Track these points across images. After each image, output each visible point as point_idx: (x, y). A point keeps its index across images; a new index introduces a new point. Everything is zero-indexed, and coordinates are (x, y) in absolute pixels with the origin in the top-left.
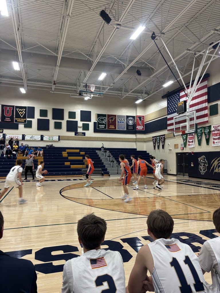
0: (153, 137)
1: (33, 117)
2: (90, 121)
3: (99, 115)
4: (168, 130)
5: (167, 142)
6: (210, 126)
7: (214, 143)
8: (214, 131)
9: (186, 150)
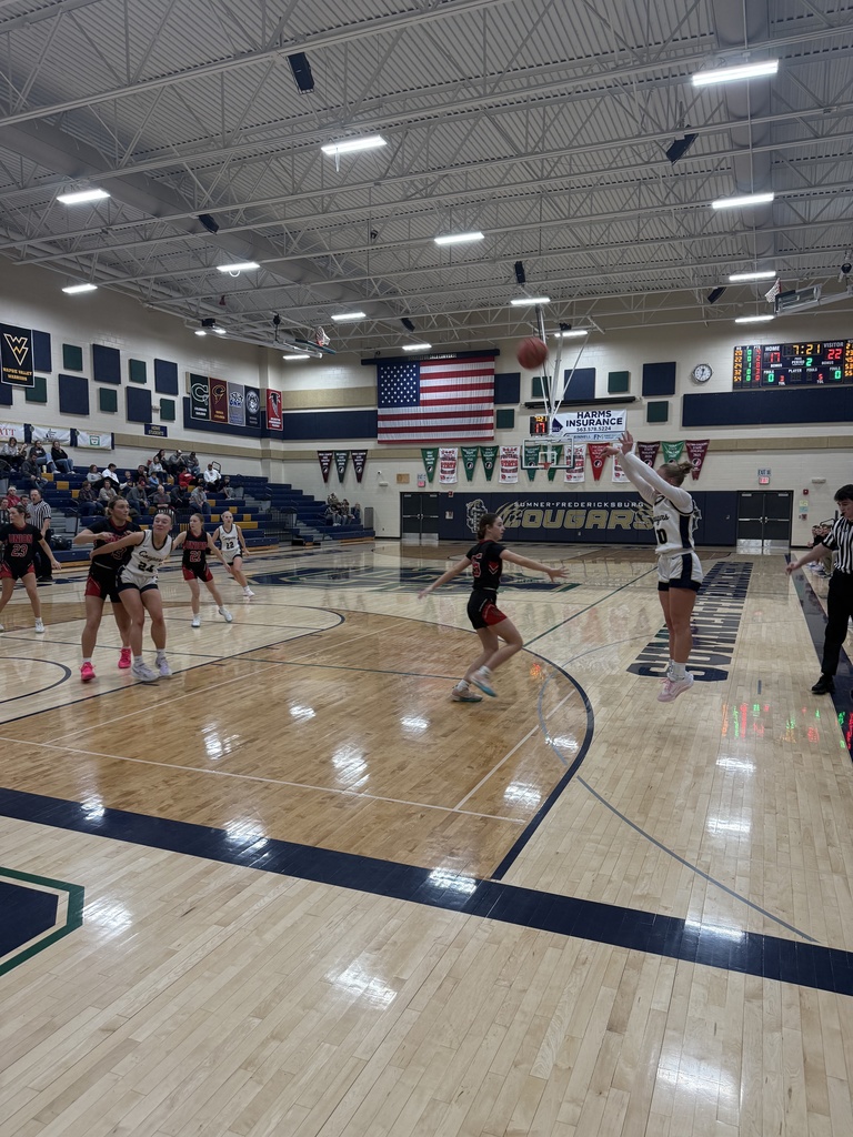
0: (319, 452)
1: (48, 369)
2: (176, 393)
3: (195, 379)
4: (380, 442)
5: (372, 468)
6: (498, 447)
7: (504, 477)
8: (504, 456)
9: (431, 487)
